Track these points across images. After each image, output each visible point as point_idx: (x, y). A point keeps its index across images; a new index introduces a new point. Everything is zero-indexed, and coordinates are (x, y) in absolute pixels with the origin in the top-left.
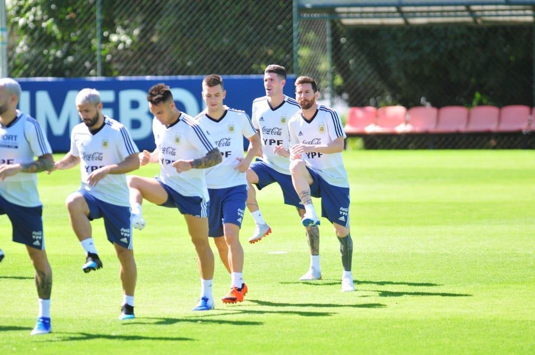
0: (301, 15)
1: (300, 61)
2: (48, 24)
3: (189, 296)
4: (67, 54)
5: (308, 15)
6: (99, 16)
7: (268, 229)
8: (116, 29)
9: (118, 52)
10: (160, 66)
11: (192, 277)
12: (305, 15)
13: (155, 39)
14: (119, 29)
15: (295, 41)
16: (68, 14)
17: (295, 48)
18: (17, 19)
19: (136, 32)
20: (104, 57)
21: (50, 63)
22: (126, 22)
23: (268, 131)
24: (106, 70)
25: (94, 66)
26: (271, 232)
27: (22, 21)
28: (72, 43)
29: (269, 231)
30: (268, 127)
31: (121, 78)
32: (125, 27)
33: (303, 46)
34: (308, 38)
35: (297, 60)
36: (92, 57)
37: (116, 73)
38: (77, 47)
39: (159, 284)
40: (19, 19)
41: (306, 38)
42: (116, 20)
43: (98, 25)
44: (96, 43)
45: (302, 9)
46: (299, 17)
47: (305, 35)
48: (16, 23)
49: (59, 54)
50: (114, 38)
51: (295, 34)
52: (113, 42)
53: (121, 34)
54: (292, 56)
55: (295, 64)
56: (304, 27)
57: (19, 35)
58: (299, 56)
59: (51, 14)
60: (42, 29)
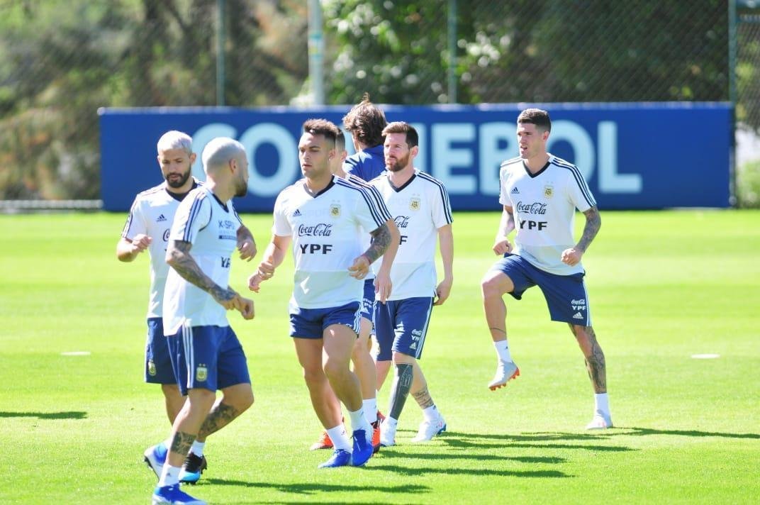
0: (741, 16)
1: (739, 84)
2: (381, 29)
3: (579, 417)
4: (408, 71)
5: (751, 17)
6: (452, 17)
7: (515, 370)
8: (475, 36)
9: (479, 68)
10: (538, 89)
11: (583, 390)
12: (746, 17)
13: (531, 51)
14: (481, 37)
15: (732, 54)
16: (407, 15)
17: (731, 64)
18: (334, 22)
19: (505, 41)
20: (459, 77)
21: (381, 84)
22: (490, 26)
23: (526, 209)
24: (462, 95)
25: (445, 89)
26: (518, 375)
27: (343, 26)
28: (414, 57)
29: (517, 373)
30: (525, 203)
31: (484, 107)
32: (489, 34)
33: (744, 60)
34: (750, 50)
35: (734, 83)
36: (442, 76)
37: (475, 98)
38: (421, 62)
39: (537, 399)
40: (338, 22)
41: (748, 51)
42: (476, 24)
43: (451, 30)
44: (448, 57)
45: (742, 9)
46: (738, 20)
47: (745, 45)
48: (335, 29)
49: (395, 71)
50: (474, 50)
51: (732, 44)
52: (471, 56)
53: (482, 43)
54: (727, 75)
55: (731, 88)
56: (745, 35)
57: (339, 45)
58: (737, 76)
59: (385, 15)
60: (370, 36)
